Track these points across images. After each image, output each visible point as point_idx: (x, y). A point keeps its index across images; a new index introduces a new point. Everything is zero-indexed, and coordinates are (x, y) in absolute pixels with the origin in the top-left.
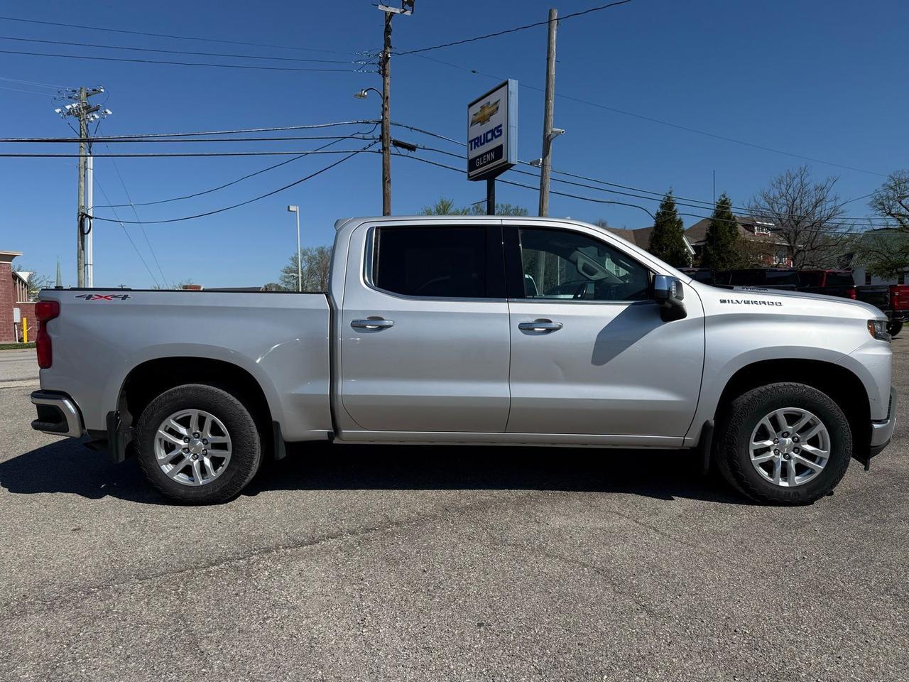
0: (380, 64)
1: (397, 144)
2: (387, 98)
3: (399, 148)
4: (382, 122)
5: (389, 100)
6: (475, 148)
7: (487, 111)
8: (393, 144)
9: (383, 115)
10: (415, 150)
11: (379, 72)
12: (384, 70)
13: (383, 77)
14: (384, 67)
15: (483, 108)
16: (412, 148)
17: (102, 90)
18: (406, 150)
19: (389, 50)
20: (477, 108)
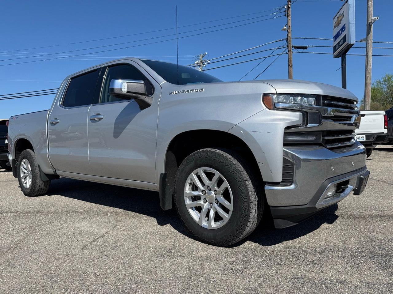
0: (285, 11)
1: (296, 47)
2: (289, 27)
3: (298, 49)
4: (287, 39)
5: (291, 27)
6: (335, 40)
7: (340, 19)
8: (294, 48)
9: (288, 35)
10: (307, 49)
11: (285, 15)
12: (288, 14)
13: (287, 17)
14: (287, 12)
15: (338, 18)
16: (305, 48)
17: (206, 54)
18: (302, 50)
19: (290, 3)
20: (336, 19)
